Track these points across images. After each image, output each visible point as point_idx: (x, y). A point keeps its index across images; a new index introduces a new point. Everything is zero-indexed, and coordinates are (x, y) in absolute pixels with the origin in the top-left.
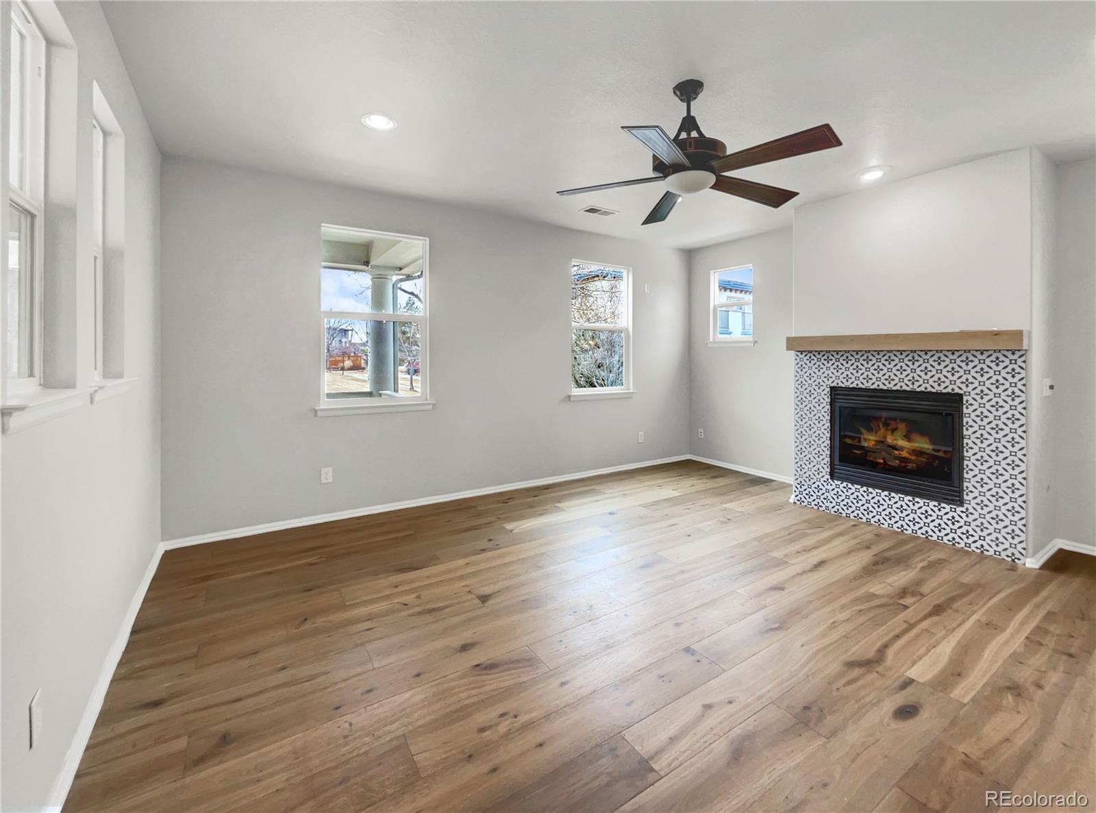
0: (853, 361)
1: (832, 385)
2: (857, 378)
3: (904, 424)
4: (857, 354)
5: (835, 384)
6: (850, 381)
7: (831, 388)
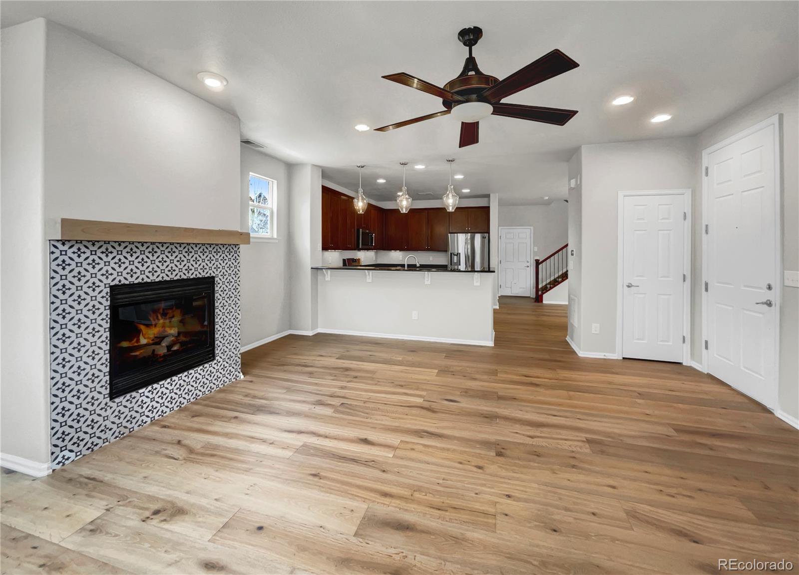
0: (138, 254)
1: (112, 284)
2: (142, 273)
3: (179, 311)
4: (143, 245)
5: (116, 282)
6: (135, 276)
7: (111, 287)
